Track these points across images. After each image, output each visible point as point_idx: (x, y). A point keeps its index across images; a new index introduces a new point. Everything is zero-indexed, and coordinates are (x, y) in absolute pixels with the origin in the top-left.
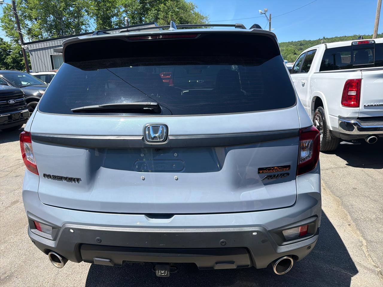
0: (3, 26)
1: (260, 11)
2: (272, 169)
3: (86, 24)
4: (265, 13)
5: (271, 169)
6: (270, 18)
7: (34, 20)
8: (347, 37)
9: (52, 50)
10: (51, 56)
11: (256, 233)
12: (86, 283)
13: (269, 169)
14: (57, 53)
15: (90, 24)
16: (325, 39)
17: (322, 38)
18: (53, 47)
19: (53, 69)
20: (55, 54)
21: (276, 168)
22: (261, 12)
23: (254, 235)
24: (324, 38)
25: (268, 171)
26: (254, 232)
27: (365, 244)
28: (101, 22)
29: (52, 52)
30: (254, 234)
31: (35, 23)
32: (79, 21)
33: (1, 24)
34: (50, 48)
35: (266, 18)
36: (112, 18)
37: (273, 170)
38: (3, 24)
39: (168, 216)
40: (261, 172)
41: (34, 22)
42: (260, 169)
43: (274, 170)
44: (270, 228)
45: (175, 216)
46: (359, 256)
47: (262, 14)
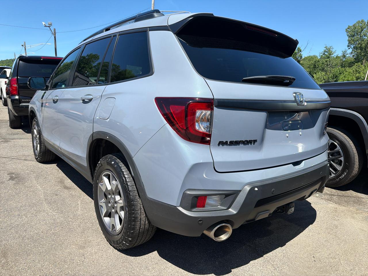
1: (44, 23)
4: (49, 27)
22: (45, 25)
35: (50, 31)
45: (303, 161)
47: (46, 26)
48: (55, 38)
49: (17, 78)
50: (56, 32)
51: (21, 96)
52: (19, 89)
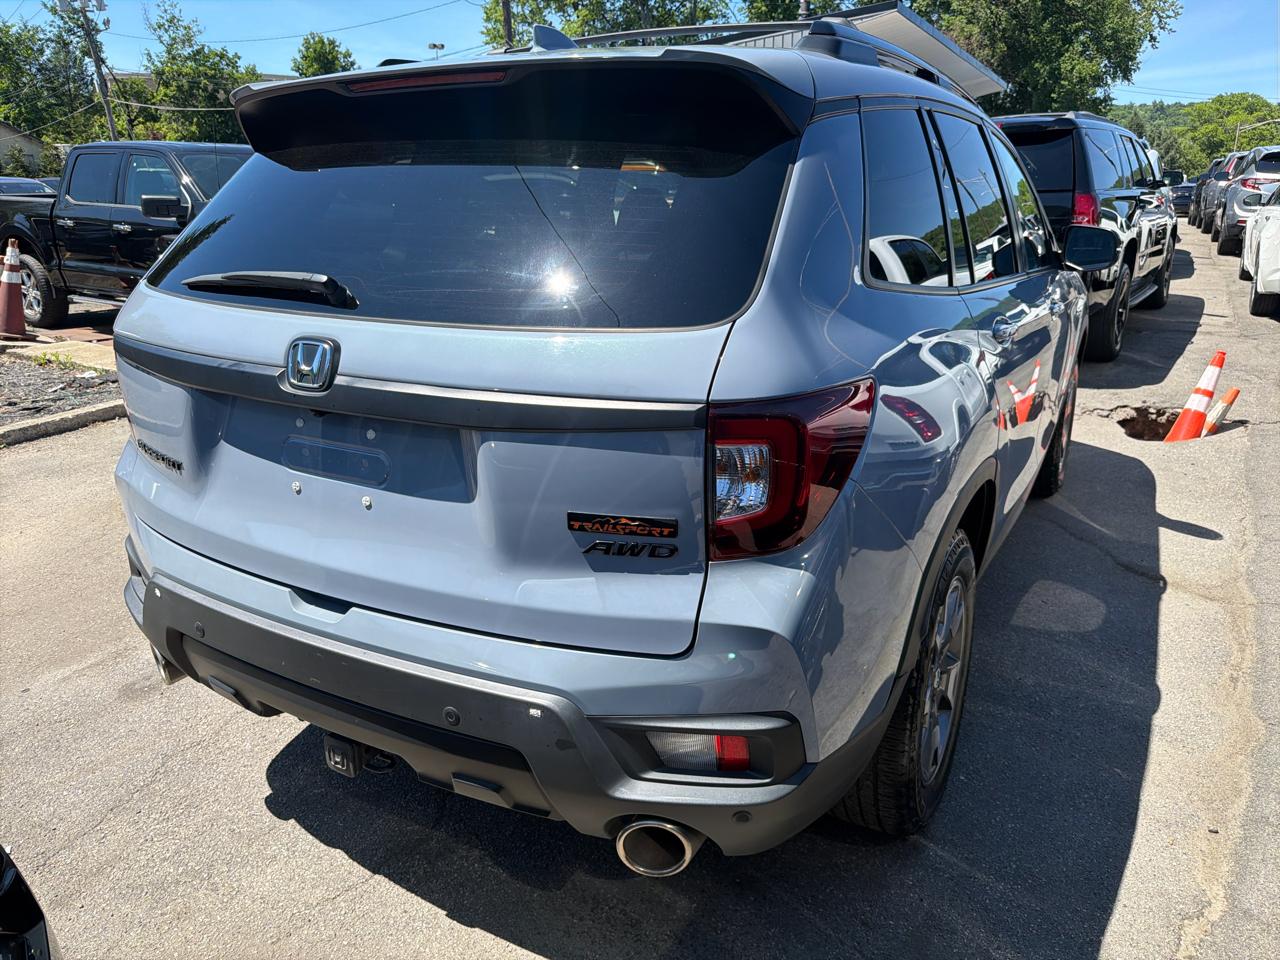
0: (488, 30)
2: (613, 521)
3: (717, 17)
5: (608, 522)
7: (570, 10)
11: (539, 712)
12: (282, 751)
13: (603, 521)
15: (731, 14)
21: (624, 521)
23: (532, 716)
25: (598, 525)
26: (534, 708)
27: (1215, 917)
28: (764, 8)
30: (533, 712)
31: (574, 18)
32: (695, 6)
33: (485, 24)
37: (615, 525)
38: (490, 26)
39: (342, 606)
40: (577, 525)
41: (569, 16)
42: (572, 517)
43: (618, 527)
44: (593, 710)
45: (354, 609)
46: (1142, 945)
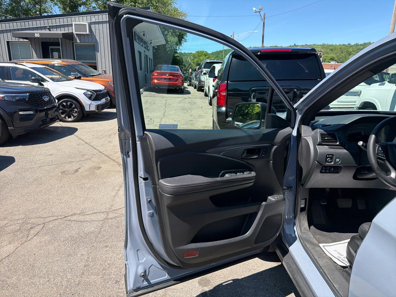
1: (254, 9)
4: (259, 12)
6: (264, 18)
8: (317, 45)
9: (9, 34)
10: (8, 42)
14: (17, 38)
16: (295, 46)
17: (293, 45)
18: (10, 31)
19: (10, 59)
20: (14, 39)
22: (255, 10)
24: (295, 44)
29: (9, 37)
34: (7, 31)
35: (260, 17)
36: (80, 8)
47: (256, 12)
48: (264, 23)
49: (227, 82)
50: (265, 17)
51: (229, 108)
52: (228, 97)
